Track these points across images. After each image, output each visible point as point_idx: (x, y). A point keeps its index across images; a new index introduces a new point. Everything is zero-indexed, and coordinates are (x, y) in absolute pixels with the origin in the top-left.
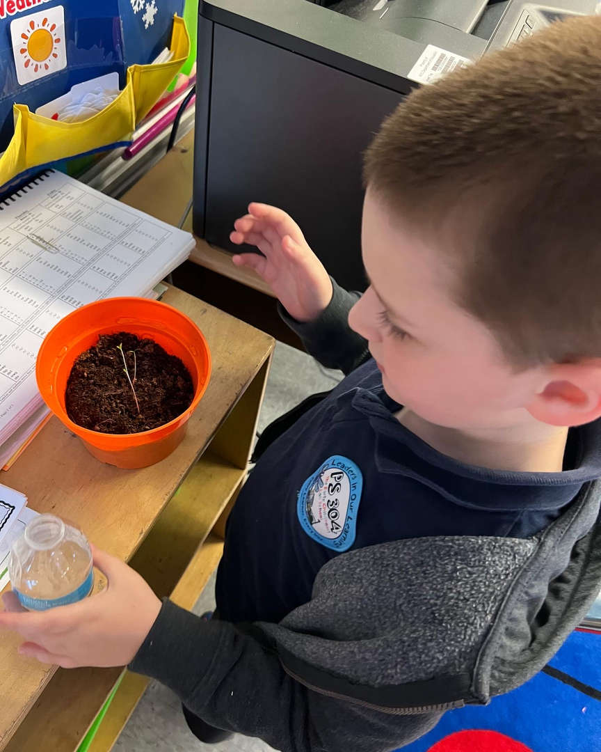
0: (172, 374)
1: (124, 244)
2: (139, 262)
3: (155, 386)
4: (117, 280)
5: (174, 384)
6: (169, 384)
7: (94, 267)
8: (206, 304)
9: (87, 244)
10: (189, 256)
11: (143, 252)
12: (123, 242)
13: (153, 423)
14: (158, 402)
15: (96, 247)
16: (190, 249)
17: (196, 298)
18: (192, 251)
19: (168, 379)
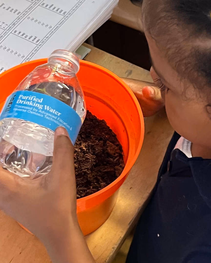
0: (101, 139)
1: (44, 6)
2: (62, 23)
3: (84, 152)
4: (40, 43)
5: (103, 150)
6: (98, 149)
7: (15, 32)
8: (131, 64)
9: (7, 8)
10: (112, 15)
11: (65, 13)
12: (43, 4)
13: (84, 191)
14: (88, 169)
15: (17, 10)
16: (113, 7)
17: (120, 60)
18: (114, 10)
19: (97, 145)
